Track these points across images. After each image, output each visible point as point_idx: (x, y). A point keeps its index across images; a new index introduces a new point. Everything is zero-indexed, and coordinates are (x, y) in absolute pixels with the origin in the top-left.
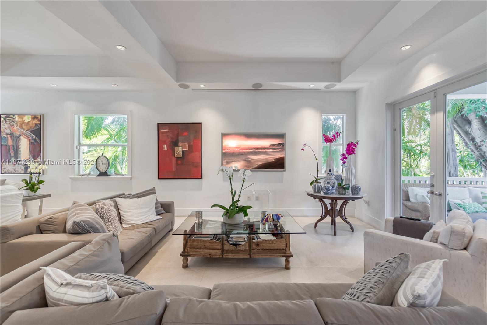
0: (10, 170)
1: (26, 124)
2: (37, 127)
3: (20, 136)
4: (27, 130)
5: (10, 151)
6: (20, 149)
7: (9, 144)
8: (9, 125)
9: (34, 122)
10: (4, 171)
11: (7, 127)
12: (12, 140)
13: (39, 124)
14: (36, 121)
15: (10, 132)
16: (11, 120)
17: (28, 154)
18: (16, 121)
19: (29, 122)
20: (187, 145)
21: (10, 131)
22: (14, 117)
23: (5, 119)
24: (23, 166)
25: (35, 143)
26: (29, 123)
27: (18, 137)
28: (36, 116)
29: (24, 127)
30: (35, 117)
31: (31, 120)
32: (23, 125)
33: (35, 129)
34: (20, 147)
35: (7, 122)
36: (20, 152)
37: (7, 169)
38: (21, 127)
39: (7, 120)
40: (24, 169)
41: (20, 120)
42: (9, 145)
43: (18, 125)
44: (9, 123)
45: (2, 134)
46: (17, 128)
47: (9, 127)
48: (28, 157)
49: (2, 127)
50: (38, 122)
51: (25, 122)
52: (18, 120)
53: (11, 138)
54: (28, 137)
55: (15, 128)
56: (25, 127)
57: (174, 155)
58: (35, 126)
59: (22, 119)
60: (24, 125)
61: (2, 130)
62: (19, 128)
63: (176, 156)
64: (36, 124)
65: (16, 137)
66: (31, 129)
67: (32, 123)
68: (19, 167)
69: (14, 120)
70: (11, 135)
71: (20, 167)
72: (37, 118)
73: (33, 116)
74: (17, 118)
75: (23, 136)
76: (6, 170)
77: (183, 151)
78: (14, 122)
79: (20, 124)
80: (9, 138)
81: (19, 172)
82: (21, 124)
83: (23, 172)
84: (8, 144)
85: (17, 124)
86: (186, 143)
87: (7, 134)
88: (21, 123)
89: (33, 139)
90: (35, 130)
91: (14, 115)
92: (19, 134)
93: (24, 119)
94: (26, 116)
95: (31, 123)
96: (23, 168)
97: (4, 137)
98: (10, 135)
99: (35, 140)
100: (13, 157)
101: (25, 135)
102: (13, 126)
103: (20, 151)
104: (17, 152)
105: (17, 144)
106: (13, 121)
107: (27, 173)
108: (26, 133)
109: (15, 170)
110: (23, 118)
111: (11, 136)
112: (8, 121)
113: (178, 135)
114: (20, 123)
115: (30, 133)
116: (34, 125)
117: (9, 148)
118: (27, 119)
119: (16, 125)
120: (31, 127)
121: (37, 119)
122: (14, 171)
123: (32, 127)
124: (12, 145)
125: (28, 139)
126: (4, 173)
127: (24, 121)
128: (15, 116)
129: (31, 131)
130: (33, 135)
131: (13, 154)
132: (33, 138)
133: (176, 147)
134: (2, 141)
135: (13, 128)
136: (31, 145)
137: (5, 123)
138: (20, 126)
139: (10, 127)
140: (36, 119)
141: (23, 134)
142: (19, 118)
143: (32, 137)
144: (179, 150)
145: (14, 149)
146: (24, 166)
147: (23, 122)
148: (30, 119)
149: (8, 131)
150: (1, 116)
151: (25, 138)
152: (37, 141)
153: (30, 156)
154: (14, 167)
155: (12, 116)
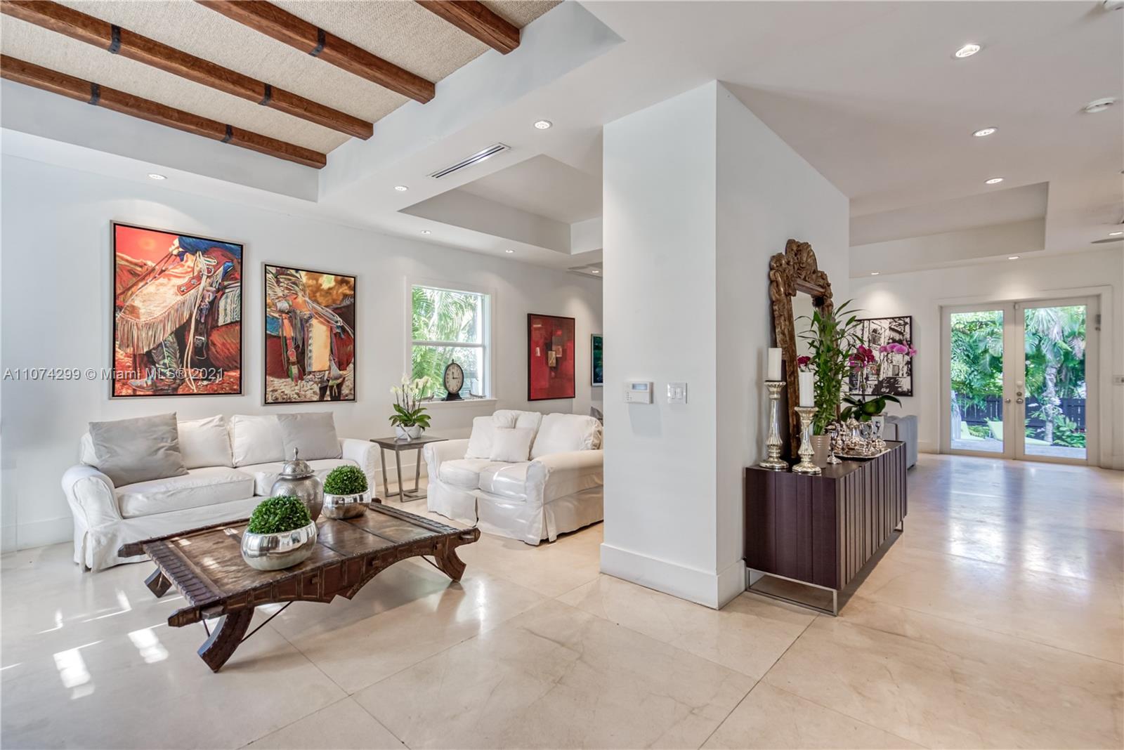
0: (286, 395)
1: (323, 293)
2: (347, 302)
3: (310, 318)
4: (326, 306)
5: (287, 352)
6: (309, 348)
7: (285, 335)
8: (286, 291)
9: (340, 291)
10: (272, 396)
11: (281, 294)
12: (293, 326)
13: (351, 295)
14: (345, 289)
15: (288, 307)
16: (290, 280)
17: (328, 359)
18: (303, 285)
19: (330, 289)
20: (561, 350)
21: (287, 305)
22: (298, 275)
23: (276, 277)
24: (315, 385)
25: (343, 336)
26: (331, 291)
27: (307, 321)
28: (346, 278)
29: (320, 299)
30: (343, 280)
31: (335, 286)
32: (318, 294)
33: (342, 305)
34: (310, 341)
35: (281, 284)
36: (309, 355)
37: (279, 391)
38: (313, 298)
39: (281, 280)
40: (318, 391)
41: (311, 282)
42: (285, 337)
43: (307, 292)
44: (285, 286)
45: (268, 310)
46: (305, 301)
47: (285, 297)
48: (328, 363)
49: (269, 294)
50: (348, 292)
51: (322, 287)
52: (306, 283)
53: (291, 322)
54: (329, 322)
55: (300, 299)
56: (322, 298)
57: (547, 363)
58: (343, 299)
59: (315, 282)
60: (321, 296)
61: (268, 301)
62: (309, 301)
63: (549, 365)
64: (345, 296)
65: (301, 320)
66: (335, 306)
67: (337, 292)
68: (307, 387)
69: (297, 282)
70: (291, 313)
71: (309, 387)
72: (347, 283)
73: (339, 278)
74: (304, 277)
75: (317, 319)
76: (277, 394)
77: (557, 358)
78: (297, 285)
79: (310, 292)
80: (286, 322)
81: (308, 396)
82: (312, 291)
83: (316, 398)
84: (283, 334)
85: (303, 290)
86: (560, 347)
87: (281, 312)
88: (314, 289)
89: (338, 327)
90: (344, 307)
91: (297, 270)
92: (308, 312)
93: (321, 281)
94: (325, 275)
95: (335, 292)
96: (316, 388)
97: (273, 316)
98: (287, 313)
99: (342, 328)
100: (293, 364)
101: (322, 317)
102: (296, 294)
103: (311, 351)
104: (304, 353)
105: (304, 334)
106: (294, 283)
107: (325, 399)
108: (324, 312)
109: (298, 394)
110: (317, 280)
111: (291, 317)
112: (284, 283)
113: (551, 334)
114: (310, 288)
115: (332, 313)
116: (341, 297)
117: (286, 344)
118: (327, 282)
119: (303, 293)
120: (334, 301)
121: (347, 285)
122: (295, 396)
123: (337, 300)
124: (293, 337)
125: (328, 326)
126: (272, 401)
127: (321, 285)
128: (300, 272)
129: (335, 310)
130: (339, 319)
131: (295, 358)
132: (339, 324)
133: (549, 352)
134: (268, 327)
135: (295, 298)
136: (334, 340)
137: (275, 284)
138: (312, 295)
139: (287, 296)
140: (345, 284)
141: (316, 313)
142: (309, 279)
143: (337, 322)
144: (553, 356)
145: (297, 347)
146: (319, 385)
147: (318, 288)
148: (332, 284)
149: (284, 305)
150: (267, 267)
151: (322, 323)
152: (348, 332)
153: (333, 362)
154: (296, 388)
155: (293, 272)
